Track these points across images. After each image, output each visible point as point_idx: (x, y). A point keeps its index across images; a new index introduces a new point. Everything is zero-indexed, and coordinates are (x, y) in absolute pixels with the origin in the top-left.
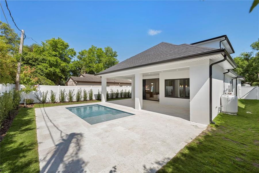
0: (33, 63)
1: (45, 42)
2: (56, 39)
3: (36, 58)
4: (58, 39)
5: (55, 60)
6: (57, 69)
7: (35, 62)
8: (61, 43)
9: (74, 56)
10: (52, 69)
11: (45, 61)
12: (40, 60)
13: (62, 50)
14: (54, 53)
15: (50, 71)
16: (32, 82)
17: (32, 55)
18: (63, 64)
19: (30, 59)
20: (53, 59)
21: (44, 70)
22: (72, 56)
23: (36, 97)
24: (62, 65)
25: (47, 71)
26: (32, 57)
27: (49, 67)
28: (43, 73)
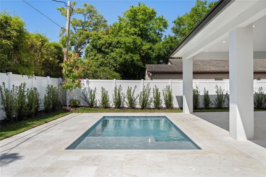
0: (107, 50)
1: (122, 16)
2: (136, 6)
3: (109, 42)
4: (138, 6)
5: (132, 41)
6: (136, 55)
7: (108, 48)
8: (142, 10)
9: (165, 30)
10: (128, 57)
11: (120, 45)
12: (114, 44)
13: (143, 23)
14: (133, 30)
15: (125, 59)
16: (74, 74)
17: (105, 39)
18: (146, 46)
19: (103, 45)
20: (129, 40)
21: (118, 58)
22: (161, 30)
23: (83, 97)
24: (144, 48)
25: (121, 59)
26: (105, 41)
27: (125, 54)
28: (116, 63)
